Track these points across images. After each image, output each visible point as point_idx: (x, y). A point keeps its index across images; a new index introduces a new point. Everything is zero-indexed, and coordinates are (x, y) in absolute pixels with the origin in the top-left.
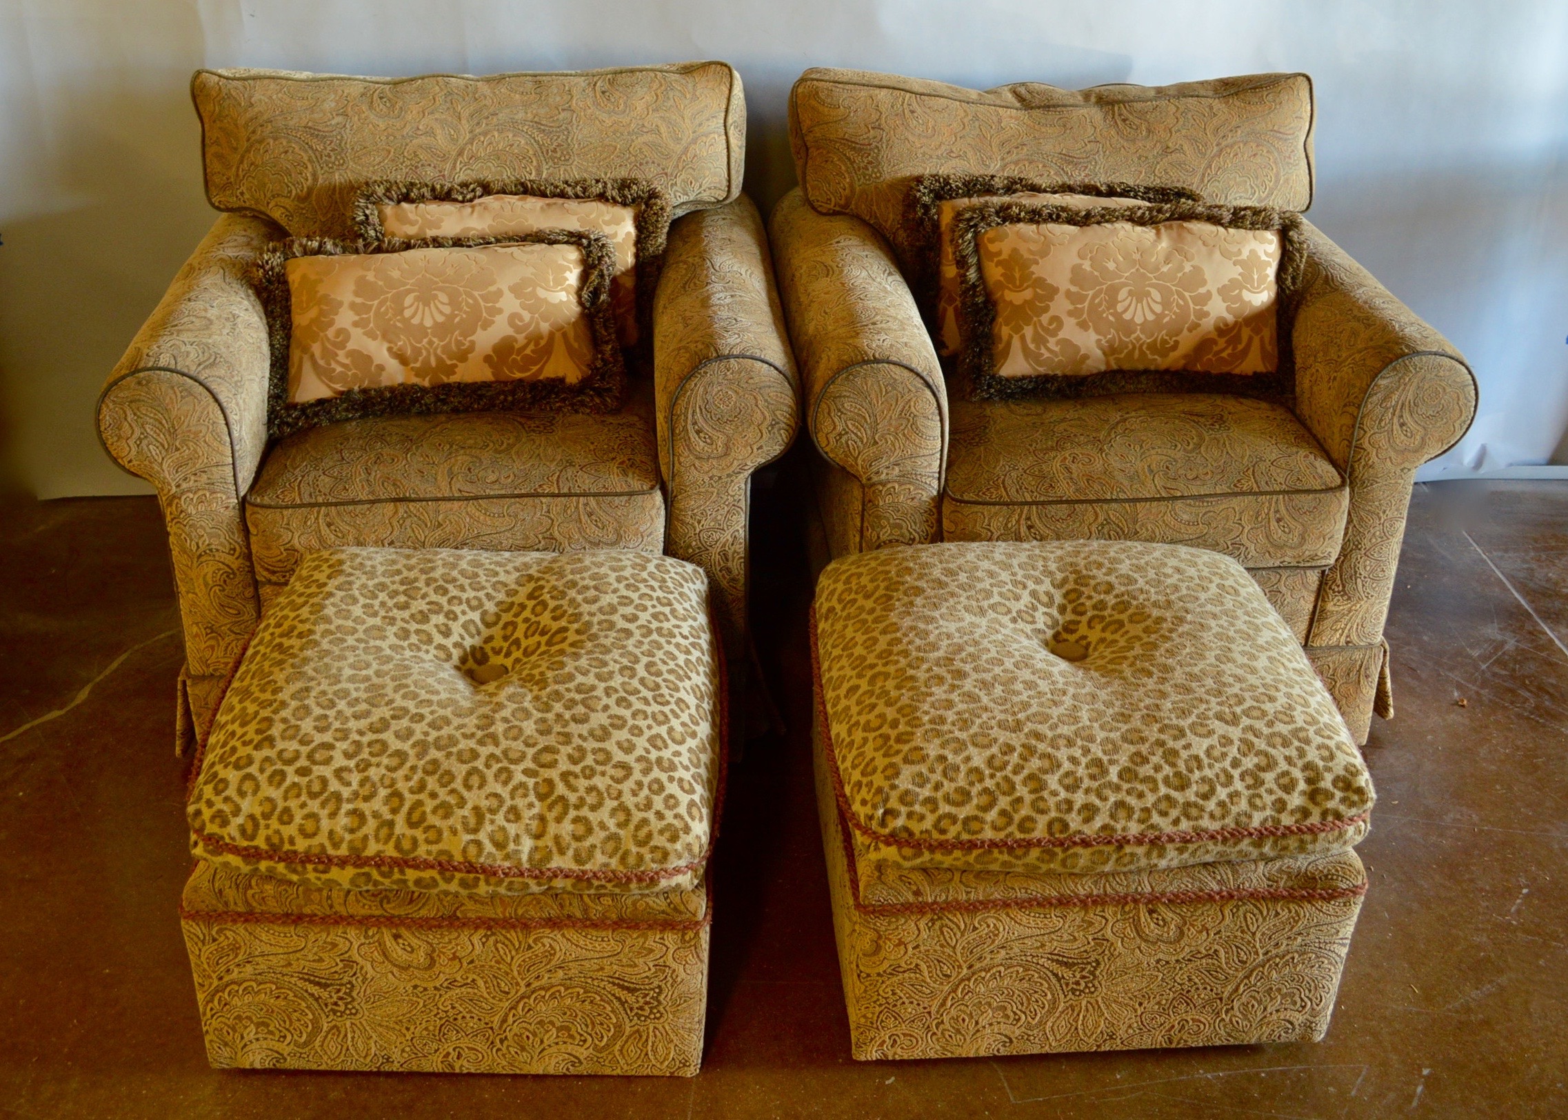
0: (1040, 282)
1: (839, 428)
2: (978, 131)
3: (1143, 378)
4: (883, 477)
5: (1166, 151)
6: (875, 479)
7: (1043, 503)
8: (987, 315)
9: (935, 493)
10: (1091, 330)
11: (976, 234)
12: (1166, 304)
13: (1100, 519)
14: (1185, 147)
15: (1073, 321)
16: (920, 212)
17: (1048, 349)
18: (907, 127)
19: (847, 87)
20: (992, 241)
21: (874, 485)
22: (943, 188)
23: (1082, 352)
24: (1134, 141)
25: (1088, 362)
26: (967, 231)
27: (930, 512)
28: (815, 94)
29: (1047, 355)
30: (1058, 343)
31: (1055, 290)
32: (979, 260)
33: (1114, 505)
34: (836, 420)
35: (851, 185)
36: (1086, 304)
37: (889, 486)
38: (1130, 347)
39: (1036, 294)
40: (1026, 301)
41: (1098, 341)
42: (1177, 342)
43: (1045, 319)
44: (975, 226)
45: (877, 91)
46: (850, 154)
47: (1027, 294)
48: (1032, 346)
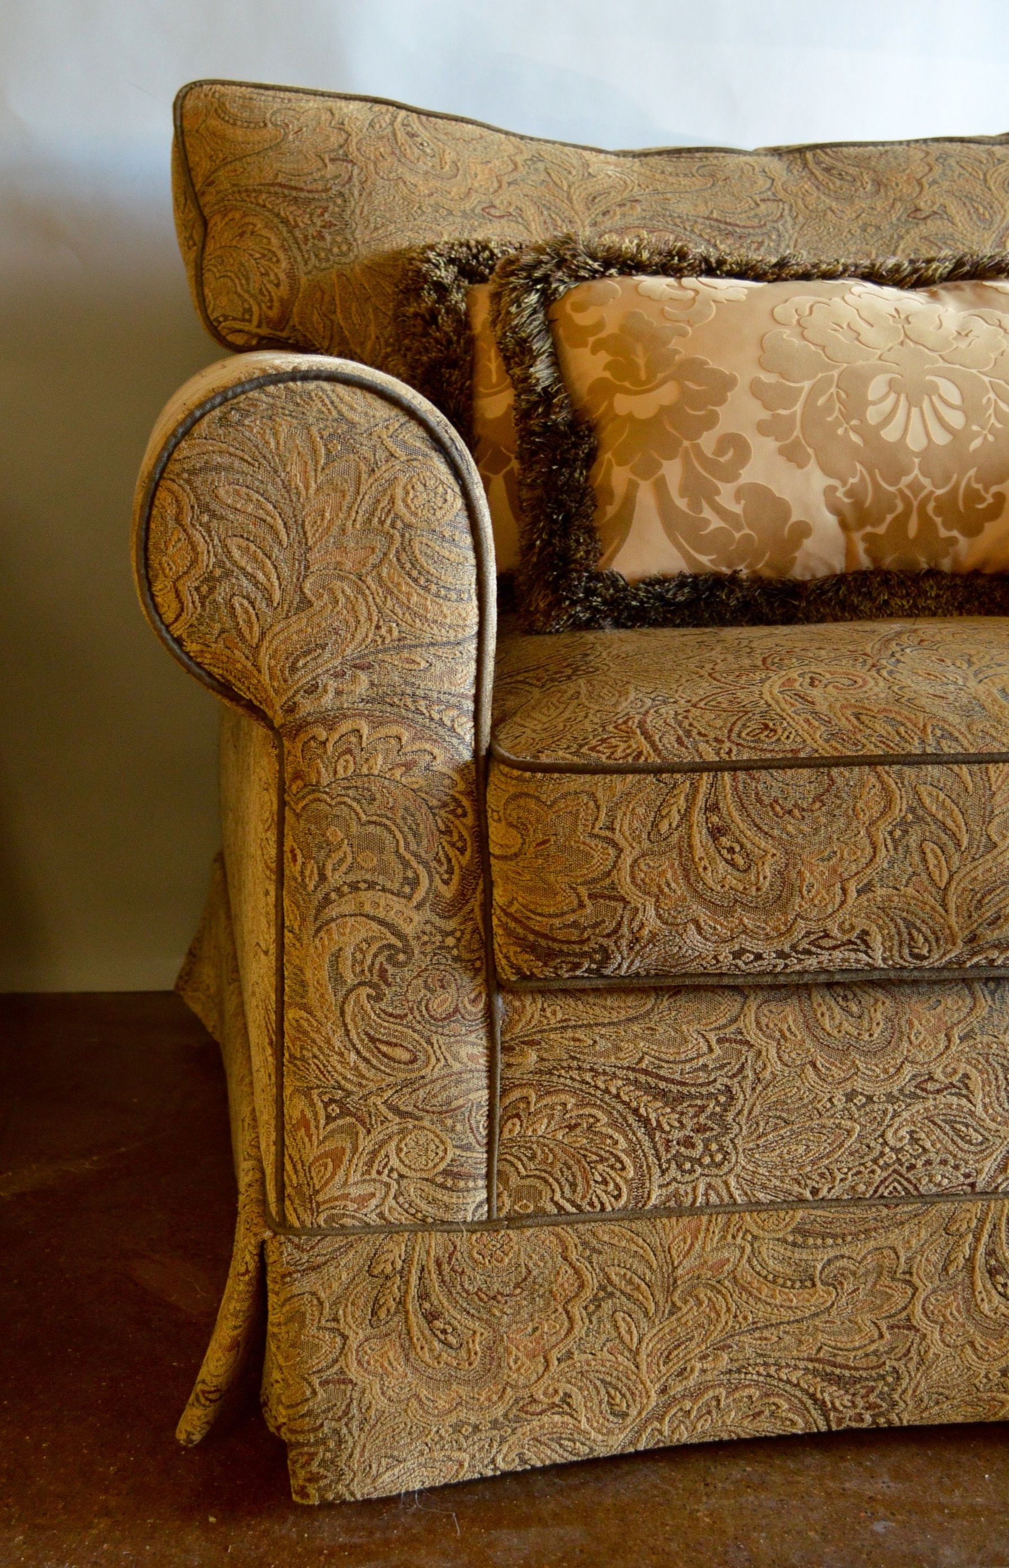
0: (693, 368)
1: (207, 561)
2: (544, 176)
3: (927, 585)
4: (328, 700)
5: (915, 214)
6: (307, 706)
7: (749, 767)
8: (576, 446)
9: (467, 755)
10: (812, 465)
11: (548, 299)
12: (971, 409)
13: (900, 808)
14: (952, 209)
15: (771, 444)
16: (429, 297)
17: (720, 511)
18: (401, 157)
19: (282, 94)
20: (580, 308)
21: (301, 726)
22: (475, 257)
23: (794, 519)
24: (850, 200)
25: (808, 543)
26: (528, 290)
27: (453, 806)
28: (219, 109)
29: (716, 523)
30: (738, 496)
31: (727, 383)
32: (554, 345)
33: (934, 771)
34: (197, 537)
35: (291, 276)
36: (798, 408)
37: (345, 727)
38: (900, 507)
39: (684, 392)
40: (663, 409)
41: (830, 491)
42: (999, 497)
43: (707, 441)
44: (546, 279)
45: (343, 103)
46: (287, 210)
47: (667, 394)
48: (682, 503)
